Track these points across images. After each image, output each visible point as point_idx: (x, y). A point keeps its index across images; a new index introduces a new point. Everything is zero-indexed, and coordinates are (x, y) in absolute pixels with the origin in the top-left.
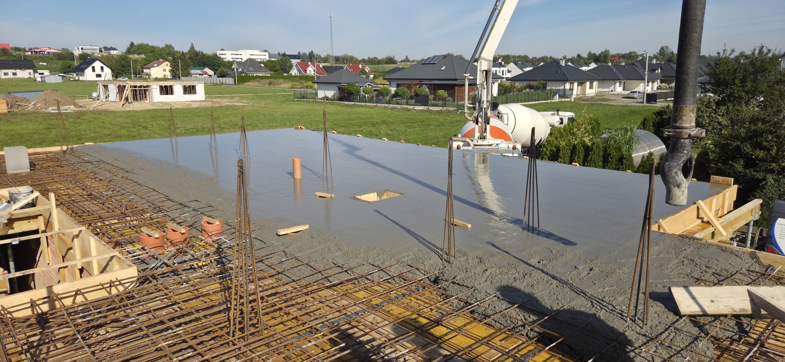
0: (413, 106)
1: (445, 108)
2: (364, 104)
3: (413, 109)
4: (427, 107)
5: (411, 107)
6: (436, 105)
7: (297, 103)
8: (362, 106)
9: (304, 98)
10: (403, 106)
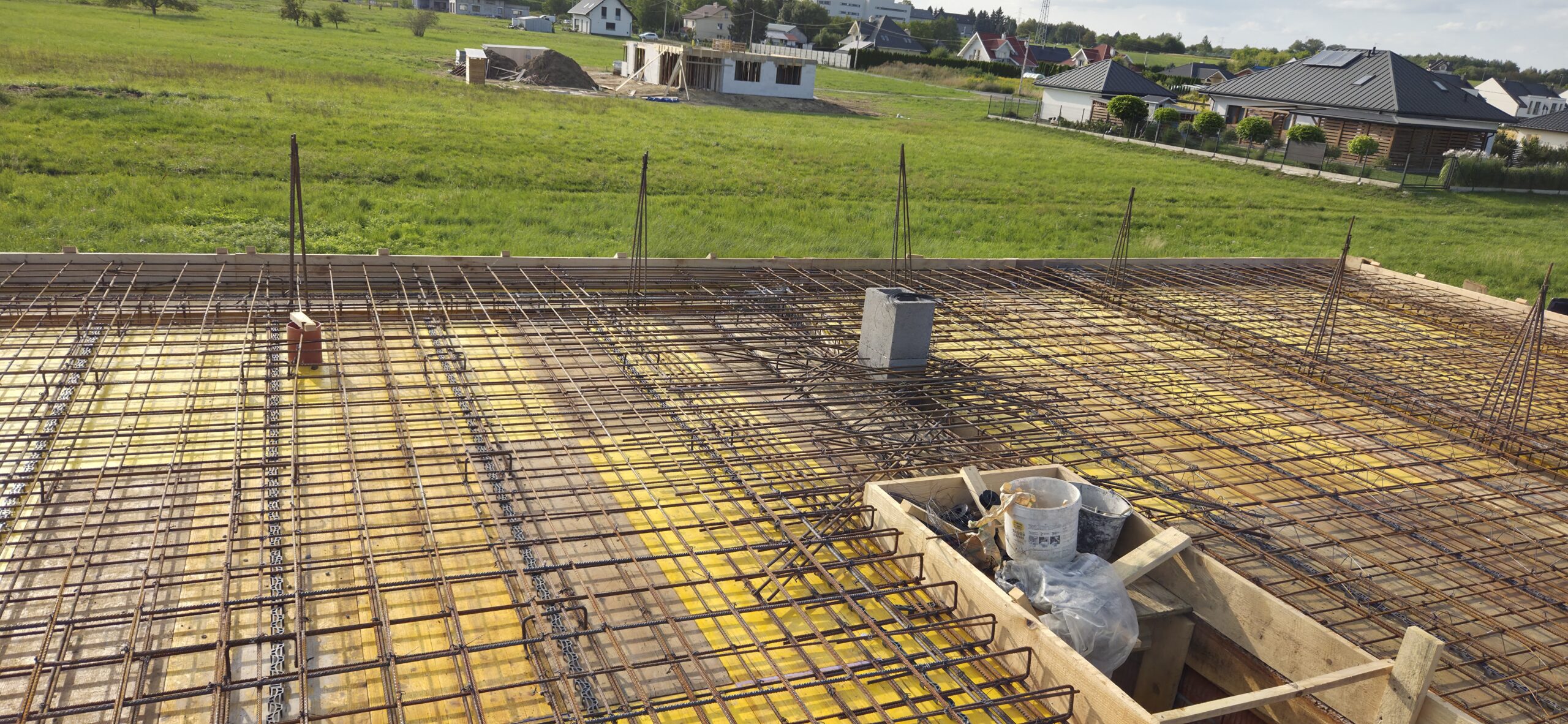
0: (1278, 166)
1: (1365, 181)
2: (1151, 144)
3: (1278, 170)
4: (1316, 172)
5: (1273, 167)
6: (1343, 170)
7: (995, 124)
8: (1147, 150)
9: (1012, 115)
10: (1250, 162)
